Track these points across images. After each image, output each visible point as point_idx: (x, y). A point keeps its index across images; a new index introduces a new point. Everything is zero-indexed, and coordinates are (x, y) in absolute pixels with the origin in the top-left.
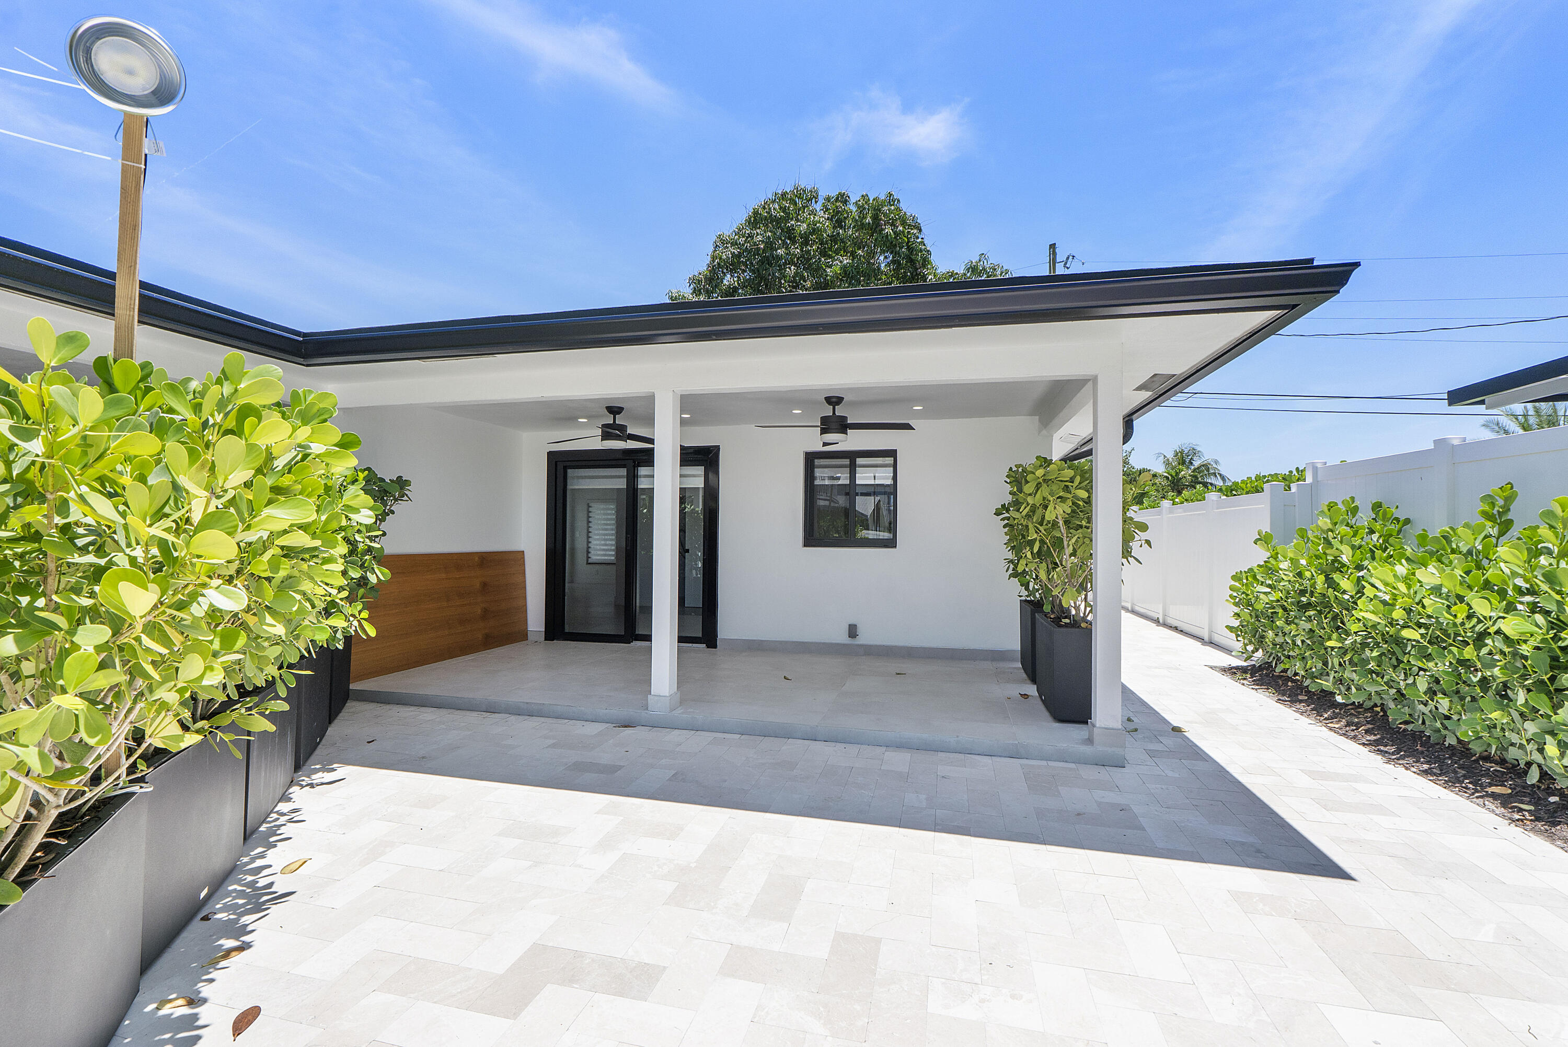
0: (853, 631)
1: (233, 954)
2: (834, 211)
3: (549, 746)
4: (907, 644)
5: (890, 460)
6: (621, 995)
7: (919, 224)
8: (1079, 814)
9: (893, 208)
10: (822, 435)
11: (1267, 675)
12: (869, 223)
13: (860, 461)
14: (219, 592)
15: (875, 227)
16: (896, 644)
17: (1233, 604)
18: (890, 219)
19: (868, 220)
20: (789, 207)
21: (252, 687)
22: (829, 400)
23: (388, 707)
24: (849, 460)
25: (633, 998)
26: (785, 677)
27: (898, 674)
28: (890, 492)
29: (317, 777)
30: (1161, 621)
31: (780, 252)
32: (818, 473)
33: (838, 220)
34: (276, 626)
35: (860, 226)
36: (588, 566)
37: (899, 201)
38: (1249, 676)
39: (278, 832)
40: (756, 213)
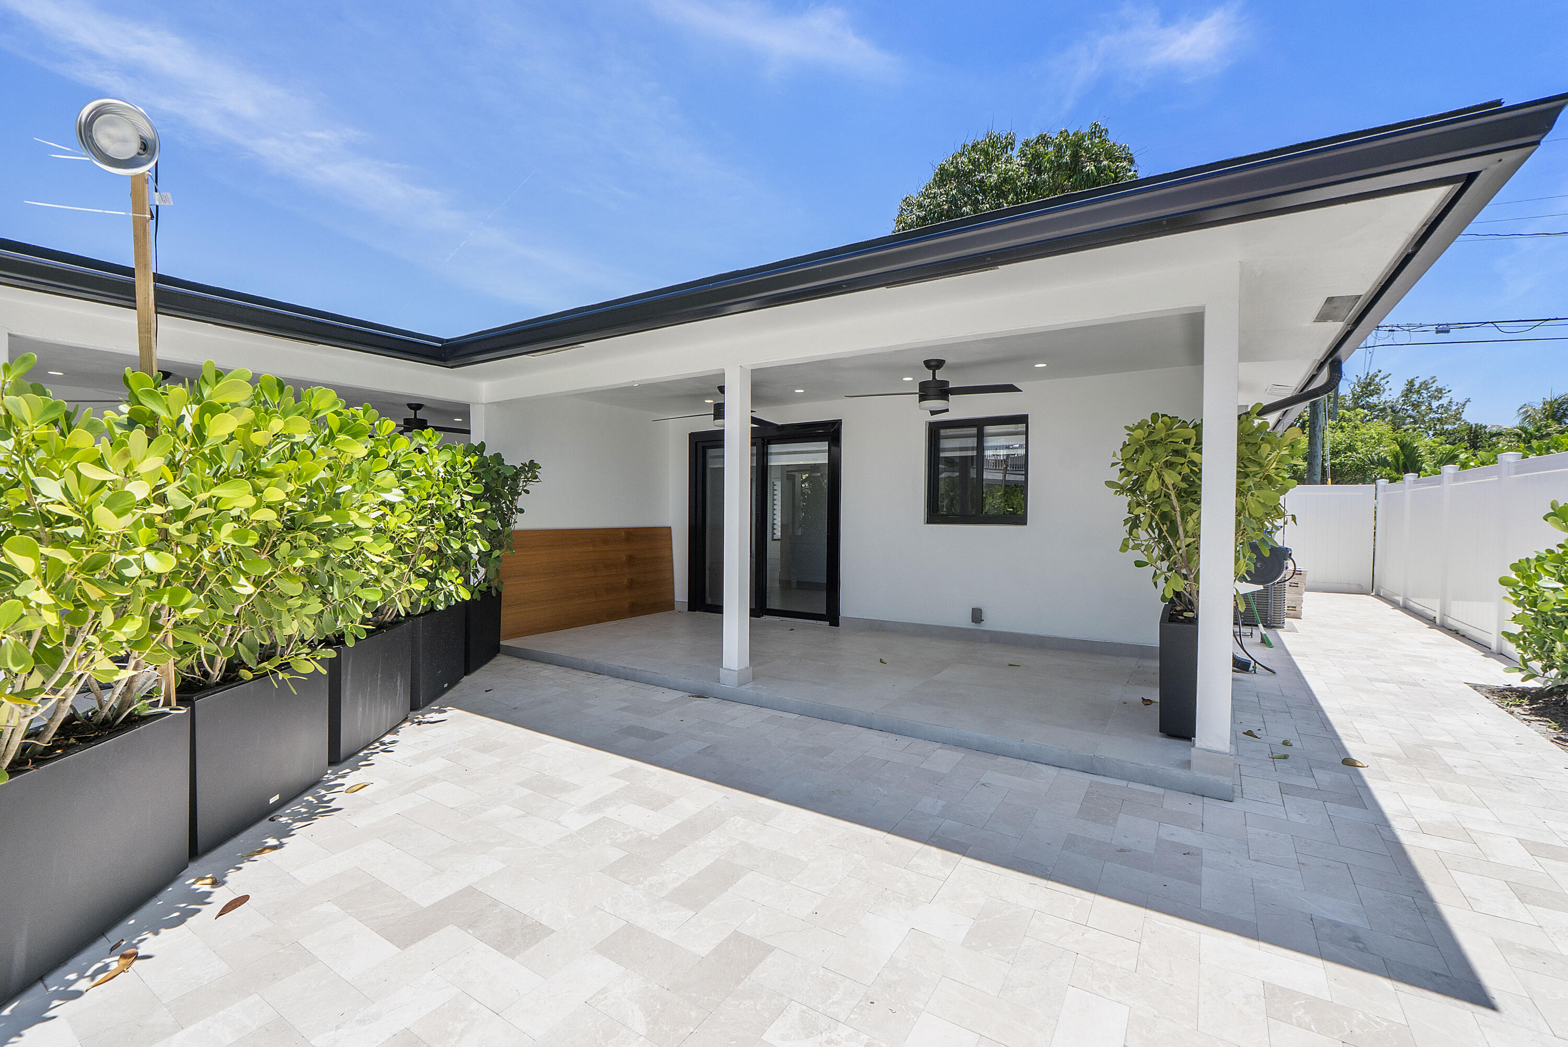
0: (977, 616)
1: (267, 851)
2: (1032, 157)
3: (621, 709)
4: (1038, 633)
5: (1021, 427)
6: (498, 947)
7: (1131, 155)
8: (1122, 851)
9: (1097, 140)
10: (921, 403)
11: (1557, 703)
12: (1067, 163)
13: (989, 429)
14: (157, 558)
15: (1075, 165)
16: (1027, 632)
17: (1514, 602)
18: (1093, 155)
19: (1067, 159)
20: (979, 159)
21: (324, 636)
22: (928, 364)
23: (525, 662)
24: (976, 429)
25: (506, 954)
26: (881, 660)
27: (1011, 665)
28: (1022, 465)
29: (428, 717)
30: (1438, 621)
31: (967, 209)
32: (945, 444)
34: (246, 586)
35: (1056, 167)
36: (773, 542)
37: (1107, 131)
38: (1526, 701)
39: (369, 758)
40: (942, 169)
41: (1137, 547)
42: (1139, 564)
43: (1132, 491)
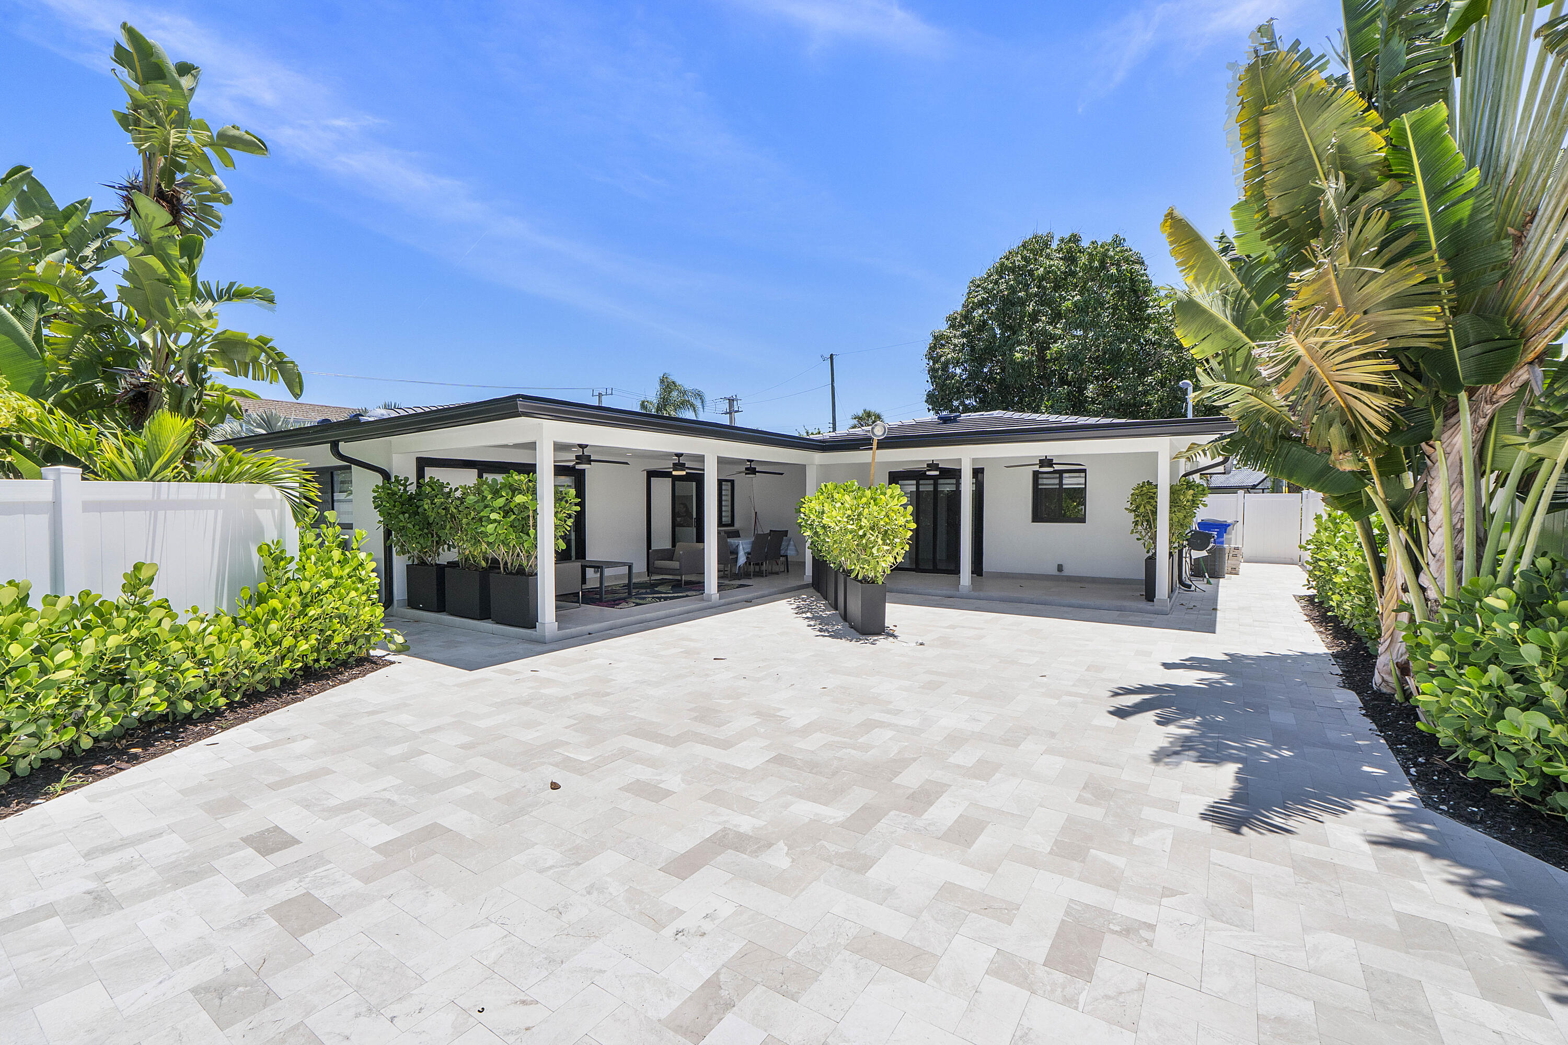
0: (1060, 568)
2: (1067, 251)
5: (1083, 475)
7: (1142, 259)
9: (1118, 249)
12: (1096, 267)
13: (1065, 475)
15: (1103, 269)
16: (1086, 575)
18: (1115, 261)
20: (1029, 255)
24: (1059, 474)
26: (1020, 586)
27: (1081, 587)
28: (1082, 492)
31: (1022, 294)
32: (1040, 481)
33: (1070, 259)
35: (1088, 269)
37: (1124, 241)
38: (1308, 598)
40: (1002, 263)
41: (1136, 532)
42: (1138, 539)
43: (1134, 511)
